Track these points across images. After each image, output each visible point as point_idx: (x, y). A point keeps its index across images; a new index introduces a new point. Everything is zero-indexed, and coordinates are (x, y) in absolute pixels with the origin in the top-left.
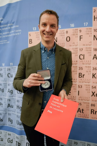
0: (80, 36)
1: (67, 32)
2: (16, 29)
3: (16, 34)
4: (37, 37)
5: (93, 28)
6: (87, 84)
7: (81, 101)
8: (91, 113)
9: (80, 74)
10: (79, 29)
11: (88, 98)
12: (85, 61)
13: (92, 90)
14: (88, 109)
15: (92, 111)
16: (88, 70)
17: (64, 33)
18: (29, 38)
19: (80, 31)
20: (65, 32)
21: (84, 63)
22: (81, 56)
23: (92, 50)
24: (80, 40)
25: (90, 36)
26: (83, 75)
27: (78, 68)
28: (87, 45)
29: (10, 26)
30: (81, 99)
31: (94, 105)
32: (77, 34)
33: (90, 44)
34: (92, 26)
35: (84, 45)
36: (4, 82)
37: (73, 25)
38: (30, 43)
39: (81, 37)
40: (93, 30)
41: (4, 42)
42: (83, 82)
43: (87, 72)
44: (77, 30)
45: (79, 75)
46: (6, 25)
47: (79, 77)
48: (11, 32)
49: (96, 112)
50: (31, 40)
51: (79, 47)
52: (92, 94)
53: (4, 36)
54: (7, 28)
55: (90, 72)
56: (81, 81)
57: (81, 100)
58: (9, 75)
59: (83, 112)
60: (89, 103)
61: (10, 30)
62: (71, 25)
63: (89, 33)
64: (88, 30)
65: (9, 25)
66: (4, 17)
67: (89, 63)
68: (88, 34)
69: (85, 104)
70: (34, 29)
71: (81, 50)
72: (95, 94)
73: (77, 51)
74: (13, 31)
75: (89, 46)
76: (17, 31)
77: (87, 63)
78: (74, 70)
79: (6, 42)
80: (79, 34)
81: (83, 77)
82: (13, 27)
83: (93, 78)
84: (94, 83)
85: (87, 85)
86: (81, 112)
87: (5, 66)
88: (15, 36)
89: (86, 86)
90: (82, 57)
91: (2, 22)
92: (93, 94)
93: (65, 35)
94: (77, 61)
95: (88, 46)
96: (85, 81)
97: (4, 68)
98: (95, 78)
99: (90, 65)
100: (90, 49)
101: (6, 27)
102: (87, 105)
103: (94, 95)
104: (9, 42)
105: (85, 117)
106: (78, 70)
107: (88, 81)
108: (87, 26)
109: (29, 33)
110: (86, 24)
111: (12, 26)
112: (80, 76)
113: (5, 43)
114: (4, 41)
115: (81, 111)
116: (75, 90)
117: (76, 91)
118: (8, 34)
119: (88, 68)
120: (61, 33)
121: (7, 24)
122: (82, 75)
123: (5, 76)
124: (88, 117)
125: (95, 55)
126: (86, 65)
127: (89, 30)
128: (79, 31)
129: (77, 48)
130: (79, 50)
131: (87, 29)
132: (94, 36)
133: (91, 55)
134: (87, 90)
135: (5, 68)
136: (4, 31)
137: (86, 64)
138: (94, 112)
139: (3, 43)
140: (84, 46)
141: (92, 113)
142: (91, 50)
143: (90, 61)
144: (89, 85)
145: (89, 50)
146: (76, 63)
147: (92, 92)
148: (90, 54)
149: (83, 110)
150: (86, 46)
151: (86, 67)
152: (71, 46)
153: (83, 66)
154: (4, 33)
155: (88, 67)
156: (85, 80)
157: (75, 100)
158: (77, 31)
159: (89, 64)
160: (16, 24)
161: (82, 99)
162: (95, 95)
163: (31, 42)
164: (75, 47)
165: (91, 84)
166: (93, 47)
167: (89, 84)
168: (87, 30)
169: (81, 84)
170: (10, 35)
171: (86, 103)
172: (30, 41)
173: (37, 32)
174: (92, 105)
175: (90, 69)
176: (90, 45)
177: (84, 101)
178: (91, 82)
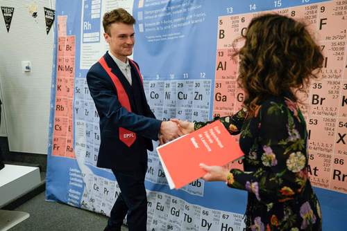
0: (321, 20)
1: (293, 14)
2: (197, 11)
3: (196, 21)
4: (233, 26)
6: (330, 117)
7: (315, 151)
8: (334, 178)
9: (316, 97)
10: (320, 5)
11: (329, 146)
12: (329, 71)
13: (338, 130)
14: (327, 168)
15: (336, 174)
16: (333, 90)
18: (220, 27)
19: (323, 9)
20: (290, 14)
21: (325, 74)
24: (321, 28)
25: (343, 18)
26: (322, 99)
27: (312, 86)
28: (335, 38)
29: (187, 7)
30: (312, 146)
31: (341, 162)
32: (315, 17)
33: (343, 34)
35: (329, 38)
36: (172, 108)
38: (220, 38)
39: (323, 22)
41: (175, 36)
42: (319, 113)
43: (331, 92)
44: (316, 7)
45: (313, 99)
46: (179, 6)
47: (313, 103)
48: (187, 18)
49: (344, 176)
50: (222, 32)
52: (339, 138)
53: (175, 26)
54: (181, 11)
55: (338, 92)
56: (316, 111)
57: (314, 149)
58: (181, 96)
59: (315, 174)
60: (329, 156)
61: (185, 14)
63: (343, 13)
64: (340, 6)
65: (184, 5)
67: (338, 75)
68: (341, 14)
69: (322, 159)
70: (230, 10)
72: (345, 139)
74: (191, 17)
75: (340, 41)
76: (198, 16)
77: (331, 74)
79: (179, 35)
80: (320, 16)
81: (321, 104)
82: (192, 9)
83: (343, 105)
84: (344, 115)
85: (328, 120)
86: (311, 174)
87: (174, 79)
88: (194, 24)
89: (327, 122)
92: (342, 138)
95: (338, 41)
96: (325, 111)
97: (172, 83)
99: (338, 80)
100: (342, 46)
101: (179, 9)
102: (326, 160)
103: (343, 141)
104: (183, 36)
105: (320, 184)
106: (311, 89)
107: (331, 112)
109: (220, 18)
111: (189, 6)
112: (315, 101)
113: (177, 37)
114: (175, 34)
115: (313, 171)
118: (183, 22)
119: (333, 86)
121: (181, 3)
122: (319, 99)
123: (174, 97)
124: (326, 184)
126: (330, 80)
128: (319, 10)
131: (340, 3)
133: (342, 58)
134: (327, 129)
135: (175, 83)
136: (176, 16)
137: (330, 77)
138: (341, 176)
140: (328, 41)
141: (336, 177)
142: (343, 49)
143: (338, 71)
144: (333, 120)
145: (338, 48)
147: (339, 134)
148: (340, 56)
149: (315, 169)
150: (334, 41)
151: (330, 83)
154: (175, 20)
155: (335, 83)
158: (314, 10)
159: (337, 77)
160: (198, 3)
161: (317, 146)
162: (346, 141)
163: (222, 36)
165: (338, 118)
167: (333, 117)
168: (338, 6)
169: (315, 117)
170: (186, 24)
171: (324, 156)
172: (220, 34)
173: (234, 16)
174: (336, 161)
175: (337, 88)
176: (342, 38)
177: (319, 151)
178: (338, 114)
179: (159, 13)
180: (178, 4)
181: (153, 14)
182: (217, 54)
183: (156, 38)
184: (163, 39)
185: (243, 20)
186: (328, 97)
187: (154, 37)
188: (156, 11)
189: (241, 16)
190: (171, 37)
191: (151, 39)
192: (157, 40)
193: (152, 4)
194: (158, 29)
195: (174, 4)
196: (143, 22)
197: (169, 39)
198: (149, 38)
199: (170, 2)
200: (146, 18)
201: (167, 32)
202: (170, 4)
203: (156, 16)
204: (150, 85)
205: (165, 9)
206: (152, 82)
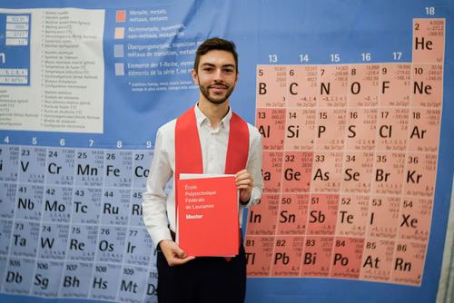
0: (384, 83)
1: (354, 72)
4: (278, 80)
5: (413, 65)
6: (395, 196)
7: (377, 238)
8: (396, 268)
9: (380, 173)
10: (382, 65)
11: (393, 230)
12: (394, 141)
13: (403, 211)
14: (390, 257)
15: (399, 263)
16: (397, 163)
17: (346, 74)
18: (259, 80)
19: (385, 71)
20: (350, 72)
21: (390, 145)
22: (384, 128)
23: (411, 115)
24: (383, 92)
25: (406, 83)
26: (387, 175)
27: (376, 158)
30: (375, 232)
31: (404, 249)
32: (376, 78)
33: (406, 101)
34: (411, 61)
35: (392, 104)
37: (367, 57)
38: (260, 93)
39: (386, 85)
40: (413, 71)
41: (183, 85)
42: (384, 192)
43: (396, 166)
44: (378, 67)
45: (377, 175)
47: (377, 180)
49: (406, 264)
50: (263, 86)
51: (379, 108)
52: (403, 220)
53: (184, 71)
54: (194, 51)
55: (403, 167)
56: (380, 189)
57: (377, 235)
59: (376, 266)
60: (392, 243)
62: (363, 55)
63: (405, 78)
64: (402, 70)
66: (186, 22)
67: (403, 146)
68: (402, 78)
69: (385, 246)
70: (273, 58)
71: (385, 115)
72: (409, 221)
73: (376, 117)
75: (404, 107)
77: (396, 146)
78: (365, 162)
79: (190, 85)
80: (382, 78)
81: (386, 180)
83: (408, 182)
84: (409, 193)
85: (393, 199)
86: (372, 266)
89: (392, 202)
90: (385, 132)
91: (182, 34)
92: (406, 220)
93: (349, 79)
94: (373, 142)
95: (401, 107)
96: (390, 189)
98: (413, 181)
99: (403, 152)
100: (406, 114)
101: (190, 48)
103: (407, 223)
106: (375, 162)
107: (396, 190)
108: (402, 60)
109: (259, 67)
110: (397, 56)
112: (379, 178)
113: (186, 88)
114: (182, 83)
115: (374, 263)
116: (365, 212)
117: (366, 215)
119: (398, 159)
120: (340, 73)
121: (196, 40)
122: (384, 175)
124: (387, 276)
125: (416, 128)
126: (395, 152)
127: (405, 70)
128: (381, 71)
129: (375, 111)
130: (379, 115)
131: (401, 67)
132: (416, 83)
133: (406, 128)
134: (392, 210)
136: (186, 57)
137: (395, 148)
138: (403, 265)
139: (177, 88)
140: (392, 107)
141: (398, 267)
142: (406, 117)
143: (403, 142)
144: (397, 200)
145: (402, 116)
146: (372, 145)
147: (403, 216)
148: (405, 125)
149: (377, 261)
151: (394, 155)
152: (361, 104)
153: (388, 153)
154: (183, 64)
155: (399, 156)
156: (389, 186)
157: (361, 235)
158: (376, 71)
159: (402, 149)
161: (379, 232)
162: (409, 223)
163: (263, 91)
164: (370, 107)
165: (403, 196)
166: (411, 108)
167: (399, 196)
168: (399, 69)
169: (378, 196)
171: (387, 243)
172: (261, 88)
173: (279, 66)
174: (399, 248)
175: (402, 161)
176: (405, 105)
177: (382, 238)
178: (403, 192)
179: (155, 50)
180: (190, 40)
181: (145, 51)
182: (256, 115)
183: (148, 87)
184: (161, 89)
185: (292, 73)
186: (393, 172)
187: (144, 85)
188: (149, 47)
189: (288, 67)
190: (175, 86)
191: (138, 87)
192: (150, 89)
193: (141, 36)
194: (153, 73)
195: (183, 40)
196: (125, 60)
197: (170, 88)
198: (136, 85)
199: (176, 37)
200: (129, 55)
201: (168, 78)
202: (176, 39)
203: (149, 54)
204: (134, 157)
205: (167, 45)
206: (139, 152)
